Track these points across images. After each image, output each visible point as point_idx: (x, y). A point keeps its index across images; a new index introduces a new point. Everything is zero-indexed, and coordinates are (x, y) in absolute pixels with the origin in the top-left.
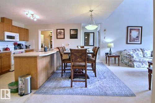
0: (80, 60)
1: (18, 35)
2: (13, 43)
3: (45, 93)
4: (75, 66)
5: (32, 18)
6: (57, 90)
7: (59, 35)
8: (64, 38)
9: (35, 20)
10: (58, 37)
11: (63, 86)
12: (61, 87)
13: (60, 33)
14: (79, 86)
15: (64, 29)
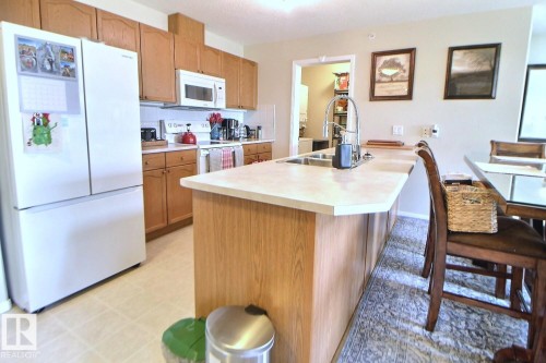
1: (222, 83)
7: (385, 79)
8: (409, 96)
15: (411, 51)
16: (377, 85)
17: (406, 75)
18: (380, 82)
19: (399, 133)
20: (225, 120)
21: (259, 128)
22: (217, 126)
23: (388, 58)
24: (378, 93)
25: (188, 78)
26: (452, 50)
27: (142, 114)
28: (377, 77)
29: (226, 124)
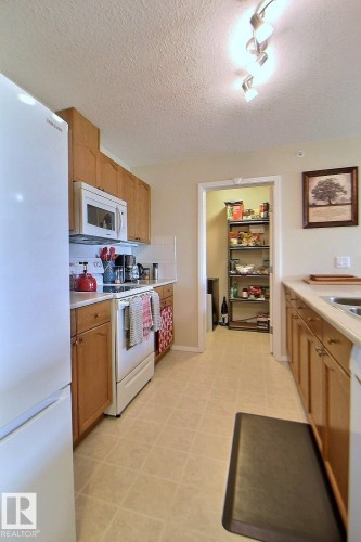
7: (321, 202)
8: (354, 222)
13: (327, 194)
16: (312, 210)
17: (348, 197)
18: (314, 206)
19: (346, 265)
20: (121, 256)
21: (155, 265)
22: (111, 264)
23: (324, 178)
24: (313, 219)
28: (311, 200)
29: (121, 261)
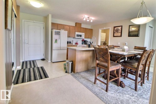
0: (103, 60)
1: (84, 34)
2: (82, 39)
3: (76, 77)
4: (99, 65)
5: (88, 20)
6: (83, 79)
7: (116, 32)
8: (121, 36)
9: (92, 21)
10: (115, 35)
11: (90, 80)
12: (88, 80)
13: (117, 31)
14: (101, 87)
15: (122, 26)
16: (115, 34)
17: (120, 31)
19: (119, 44)
21: (92, 42)
22: (83, 42)
23: (117, 28)
25: (77, 33)
26: (130, 26)
27: (68, 39)
28: (115, 32)
29: (85, 41)
